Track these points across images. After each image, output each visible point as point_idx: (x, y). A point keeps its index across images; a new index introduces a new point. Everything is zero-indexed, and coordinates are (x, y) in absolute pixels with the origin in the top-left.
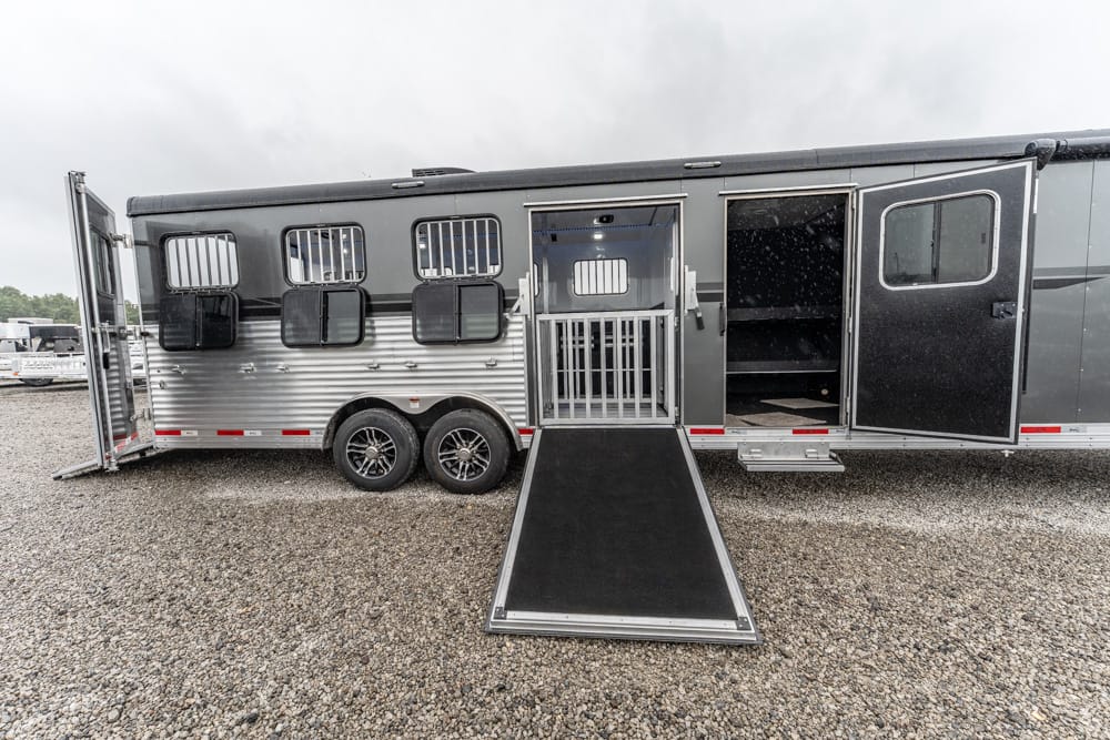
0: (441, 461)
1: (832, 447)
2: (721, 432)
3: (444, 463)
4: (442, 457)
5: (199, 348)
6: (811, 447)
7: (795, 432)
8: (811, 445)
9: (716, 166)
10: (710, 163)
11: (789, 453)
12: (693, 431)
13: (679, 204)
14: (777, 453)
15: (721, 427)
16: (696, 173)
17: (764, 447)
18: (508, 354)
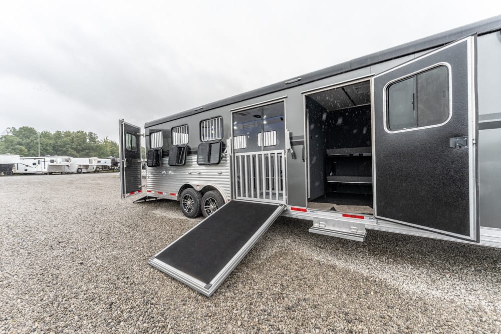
0: (205, 209)
1: (366, 227)
2: (305, 211)
3: (206, 210)
4: (206, 208)
5: (154, 166)
6: (353, 225)
7: (344, 215)
8: (354, 224)
9: (299, 80)
10: (296, 80)
11: (341, 227)
12: (292, 209)
13: (283, 101)
14: (334, 226)
15: (305, 208)
16: (290, 85)
17: (326, 221)
18: (224, 169)
